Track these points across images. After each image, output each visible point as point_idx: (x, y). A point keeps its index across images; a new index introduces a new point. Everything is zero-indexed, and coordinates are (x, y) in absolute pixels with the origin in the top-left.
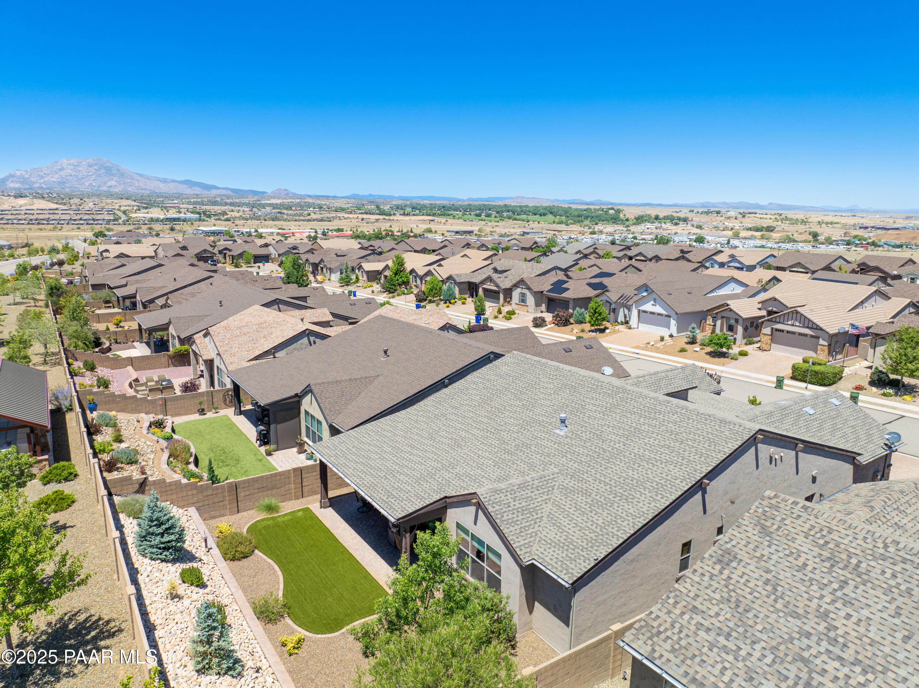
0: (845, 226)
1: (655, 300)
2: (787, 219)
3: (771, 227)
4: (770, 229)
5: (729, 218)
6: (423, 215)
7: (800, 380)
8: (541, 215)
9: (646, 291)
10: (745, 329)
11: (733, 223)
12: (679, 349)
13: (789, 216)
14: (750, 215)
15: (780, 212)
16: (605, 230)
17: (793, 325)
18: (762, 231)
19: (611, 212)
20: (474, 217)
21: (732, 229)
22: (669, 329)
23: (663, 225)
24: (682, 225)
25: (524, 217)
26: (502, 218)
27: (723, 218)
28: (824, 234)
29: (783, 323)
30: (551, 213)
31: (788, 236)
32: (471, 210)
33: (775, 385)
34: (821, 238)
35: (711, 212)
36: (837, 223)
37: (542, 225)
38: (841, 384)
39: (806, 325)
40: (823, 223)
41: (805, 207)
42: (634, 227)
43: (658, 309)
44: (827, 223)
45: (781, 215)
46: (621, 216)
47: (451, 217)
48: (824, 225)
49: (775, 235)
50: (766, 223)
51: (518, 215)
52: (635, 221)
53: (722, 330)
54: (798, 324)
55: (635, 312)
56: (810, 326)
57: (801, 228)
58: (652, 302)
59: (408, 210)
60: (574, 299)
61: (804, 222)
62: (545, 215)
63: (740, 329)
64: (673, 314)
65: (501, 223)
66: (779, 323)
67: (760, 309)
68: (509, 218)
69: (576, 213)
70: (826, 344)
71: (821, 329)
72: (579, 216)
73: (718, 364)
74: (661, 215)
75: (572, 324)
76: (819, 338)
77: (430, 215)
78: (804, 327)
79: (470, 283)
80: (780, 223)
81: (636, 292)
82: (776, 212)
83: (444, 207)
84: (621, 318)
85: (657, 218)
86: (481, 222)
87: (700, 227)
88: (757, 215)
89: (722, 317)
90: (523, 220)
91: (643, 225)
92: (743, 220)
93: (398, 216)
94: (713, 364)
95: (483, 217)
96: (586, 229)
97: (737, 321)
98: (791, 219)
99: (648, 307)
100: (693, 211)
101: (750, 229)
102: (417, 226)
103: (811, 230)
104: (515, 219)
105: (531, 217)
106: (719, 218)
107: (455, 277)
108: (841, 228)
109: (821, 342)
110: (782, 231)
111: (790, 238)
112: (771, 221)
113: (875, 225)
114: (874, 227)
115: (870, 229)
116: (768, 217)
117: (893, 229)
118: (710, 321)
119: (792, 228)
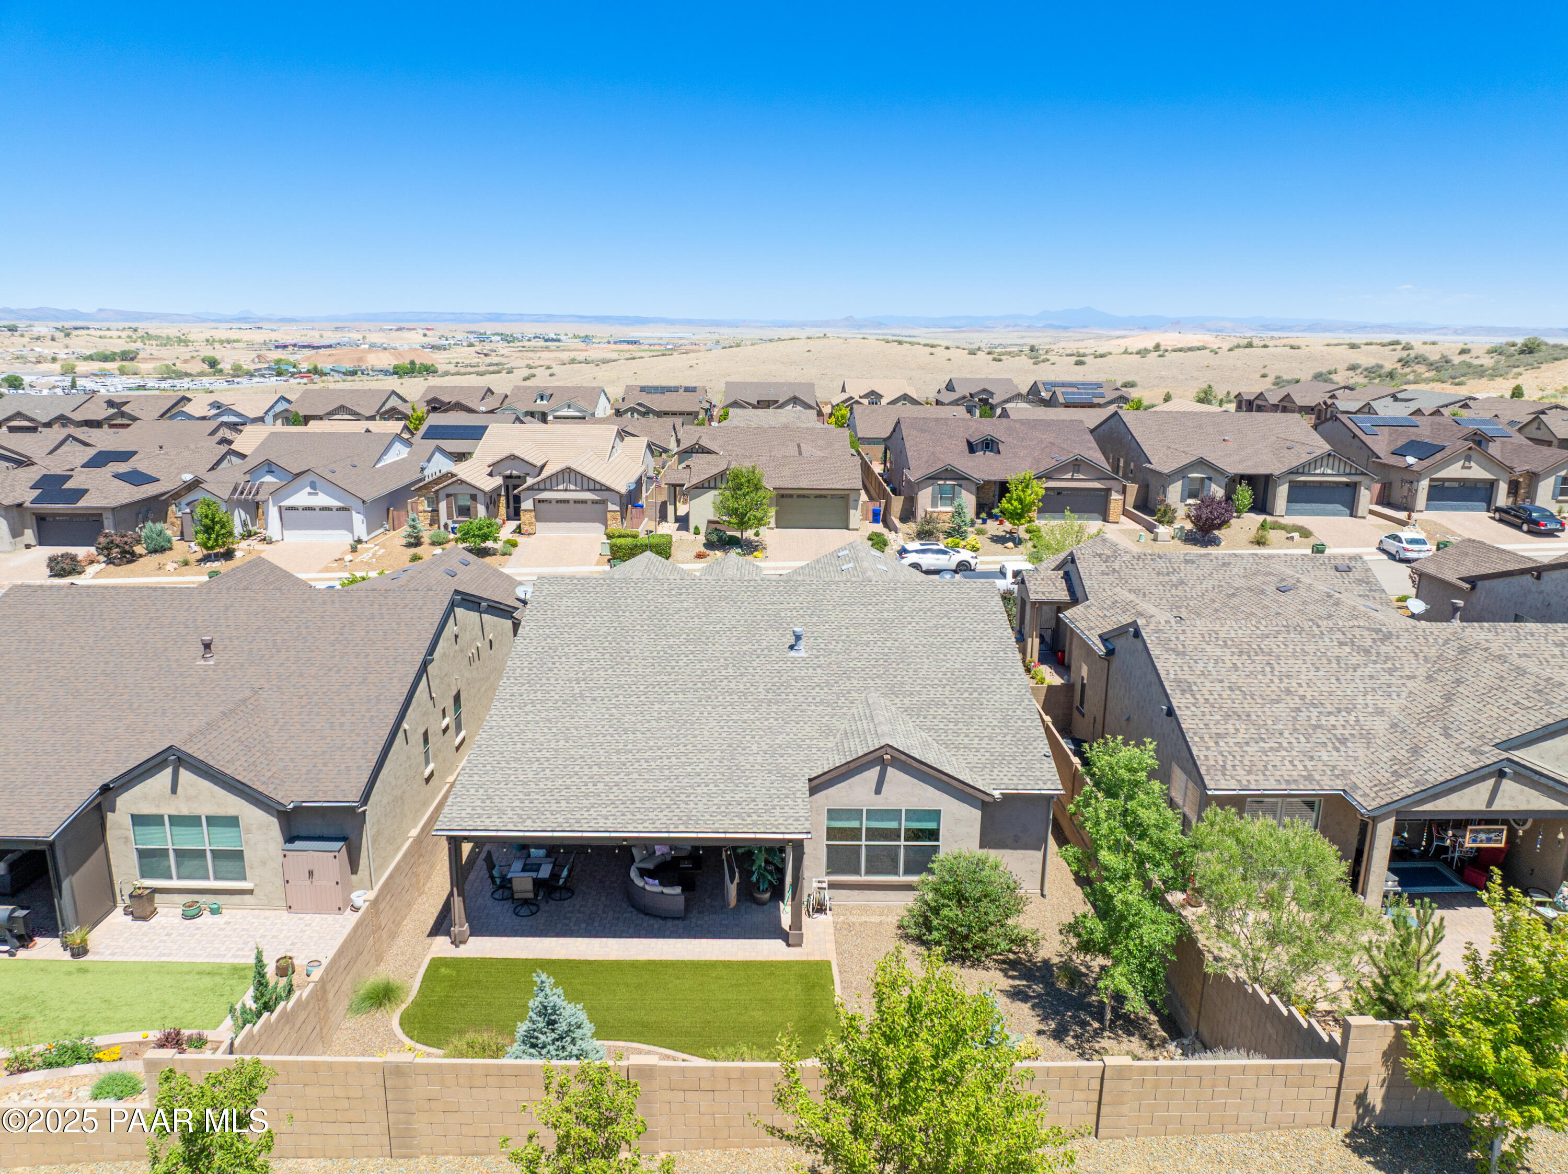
0: (250, 345)
1: (313, 485)
2: (149, 336)
3: (129, 352)
4: (128, 356)
5: (38, 339)
9: (270, 472)
10: (487, 508)
11: (51, 347)
13: (151, 332)
14: (79, 332)
15: (134, 325)
17: (566, 490)
18: (113, 360)
21: (54, 359)
22: (352, 531)
27: (26, 339)
28: (227, 360)
29: (551, 490)
31: (167, 366)
34: (226, 366)
36: (237, 341)
39: (585, 487)
40: (214, 341)
41: (173, 315)
43: (323, 500)
44: (221, 342)
45: (135, 330)
48: (217, 345)
49: (145, 366)
50: (119, 346)
53: (450, 516)
54: (573, 487)
55: (273, 512)
56: (592, 487)
57: (183, 351)
58: (309, 489)
60: (113, 509)
61: (183, 341)
63: (481, 510)
64: (356, 504)
66: (545, 490)
70: (618, 508)
71: (609, 489)
75: (141, 556)
76: (605, 501)
78: (582, 490)
80: (140, 344)
81: (248, 477)
82: (127, 325)
84: (238, 530)
88: (92, 332)
89: (448, 496)
92: (68, 341)
98: (157, 338)
99: (302, 498)
101: (91, 358)
103: (202, 354)
106: (18, 340)
108: (247, 349)
109: (611, 507)
110: (152, 358)
111: (174, 372)
112: (120, 341)
113: (293, 342)
114: (294, 345)
115: (290, 348)
116: (114, 334)
117: (324, 347)
118: (424, 505)
119: (165, 353)
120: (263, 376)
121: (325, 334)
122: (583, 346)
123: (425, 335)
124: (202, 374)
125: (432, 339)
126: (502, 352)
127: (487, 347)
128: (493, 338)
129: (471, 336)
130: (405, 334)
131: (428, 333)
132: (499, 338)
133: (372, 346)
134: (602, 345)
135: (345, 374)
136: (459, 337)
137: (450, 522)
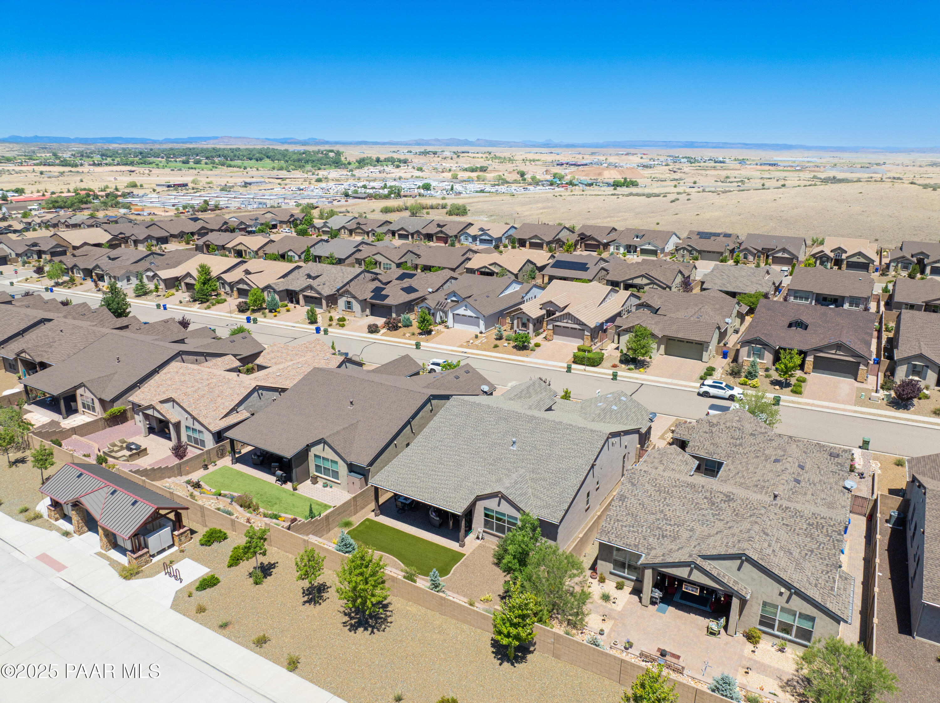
0: (545, 163)
1: (466, 306)
2: (496, 157)
3: (484, 167)
4: (483, 169)
5: (445, 158)
6: (118, 164)
7: (580, 364)
8: (257, 160)
9: (455, 296)
10: (534, 325)
11: (450, 163)
12: (493, 345)
13: (497, 155)
14: (463, 155)
15: (490, 150)
16: (330, 176)
17: (567, 323)
18: (476, 171)
19: (332, 155)
20: (181, 164)
21: (450, 170)
22: (479, 328)
23: (385, 168)
24: (403, 167)
25: (239, 162)
26: (215, 166)
27: (440, 159)
28: (530, 172)
29: (562, 321)
30: (268, 157)
31: (500, 176)
32: (175, 156)
33: (565, 370)
34: (528, 177)
35: (428, 153)
36: (538, 160)
37: (262, 172)
38: (604, 363)
39: (576, 322)
40: (527, 160)
41: (509, 142)
42: (358, 171)
43: (469, 313)
44: (530, 161)
45: (490, 153)
46: (343, 159)
47: (154, 165)
48: (528, 163)
49: (489, 176)
50: (479, 163)
51: (231, 160)
52: (357, 164)
53: (518, 327)
54: (570, 322)
55: (450, 315)
56: (578, 323)
57: (510, 166)
58: (463, 307)
59: (97, 158)
60: (396, 306)
61: (511, 160)
62: (261, 159)
63: (531, 326)
64: (481, 316)
65: (216, 172)
66: (558, 321)
67: (541, 309)
68: (223, 165)
69: (295, 157)
70: (589, 334)
72: (299, 160)
73: (523, 356)
74: (382, 158)
76: (584, 330)
77: (126, 164)
78: (574, 324)
79: (287, 291)
80: (490, 162)
83: (141, 153)
84: (438, 320)
85: (378, 160)
86: (191, 171)
87: (420, 169)
88: (470, 154)
89: (518, 318)
90: (239, 167)
91: (366, 168)
92: (458, 160)
93: (86, 166)
94: (520, 356)
95: (191, 164)
96: (309, 175)
97: (528, 320)
98: (500, 158)
99: (461, 311)
100: (411, 152)
101: (466, 170)
102: (115, 179)
103: (518, 169)
104: (230, 166)
105: (247, 163)
106: (436, 159)
107: (273, 286)
108: (542, 165)
109: (586, 333)
110: (495, 170)
111: (502, 179)
112: (482, 160)
113: (567, 161)
114: (567, 164)
115: (565, 165)
116: (480, 155)
117: (583, 165)
118: (508, 320)
119: (502, 167)
120: (543, 185)
121: (585, 157)
122: (738, 166)
123: (642, 158)
124: (515, 182)
125: (645, 161)
126: (686, 170)
127: (678, 166)
128: (683, 160)
129: (669, 159)
130: (630, 157)
131: (644, 156)
132: (685, 160)
133: (610, 164)
134: (752, 166)
135: (586, 185)
136: (662, 159)
137: (517, 330)
